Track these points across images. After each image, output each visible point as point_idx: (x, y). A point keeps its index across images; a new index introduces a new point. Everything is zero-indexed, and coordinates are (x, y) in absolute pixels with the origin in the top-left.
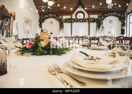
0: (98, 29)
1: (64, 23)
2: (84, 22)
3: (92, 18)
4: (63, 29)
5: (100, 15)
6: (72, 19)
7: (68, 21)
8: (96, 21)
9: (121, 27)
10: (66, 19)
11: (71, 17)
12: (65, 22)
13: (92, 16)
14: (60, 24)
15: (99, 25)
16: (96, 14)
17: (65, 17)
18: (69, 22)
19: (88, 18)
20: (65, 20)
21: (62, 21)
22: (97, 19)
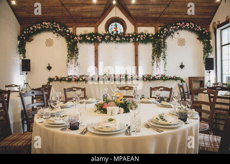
0: (155, 59)
1: (78, 44)
2: (124, 41)
3: (142, 34)
4: (77, 58)
5: (159, 28)
6: (97, 34)
7: (89, 38)
8: (151, 41)
9: (205, 53)
10: (83, 34)
11: (96, 29)
12: (80, 41)
13: (141, 30)
14: (68, 45)
15: (159, 49)
16: (152, 26)
17: (80, 31)
18: (90, 42)
19: (135, 33)
20: (81, 36)
21: (73, 39)
22: (152, 36)
